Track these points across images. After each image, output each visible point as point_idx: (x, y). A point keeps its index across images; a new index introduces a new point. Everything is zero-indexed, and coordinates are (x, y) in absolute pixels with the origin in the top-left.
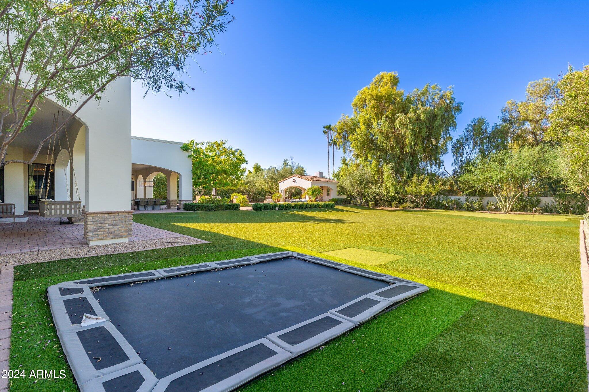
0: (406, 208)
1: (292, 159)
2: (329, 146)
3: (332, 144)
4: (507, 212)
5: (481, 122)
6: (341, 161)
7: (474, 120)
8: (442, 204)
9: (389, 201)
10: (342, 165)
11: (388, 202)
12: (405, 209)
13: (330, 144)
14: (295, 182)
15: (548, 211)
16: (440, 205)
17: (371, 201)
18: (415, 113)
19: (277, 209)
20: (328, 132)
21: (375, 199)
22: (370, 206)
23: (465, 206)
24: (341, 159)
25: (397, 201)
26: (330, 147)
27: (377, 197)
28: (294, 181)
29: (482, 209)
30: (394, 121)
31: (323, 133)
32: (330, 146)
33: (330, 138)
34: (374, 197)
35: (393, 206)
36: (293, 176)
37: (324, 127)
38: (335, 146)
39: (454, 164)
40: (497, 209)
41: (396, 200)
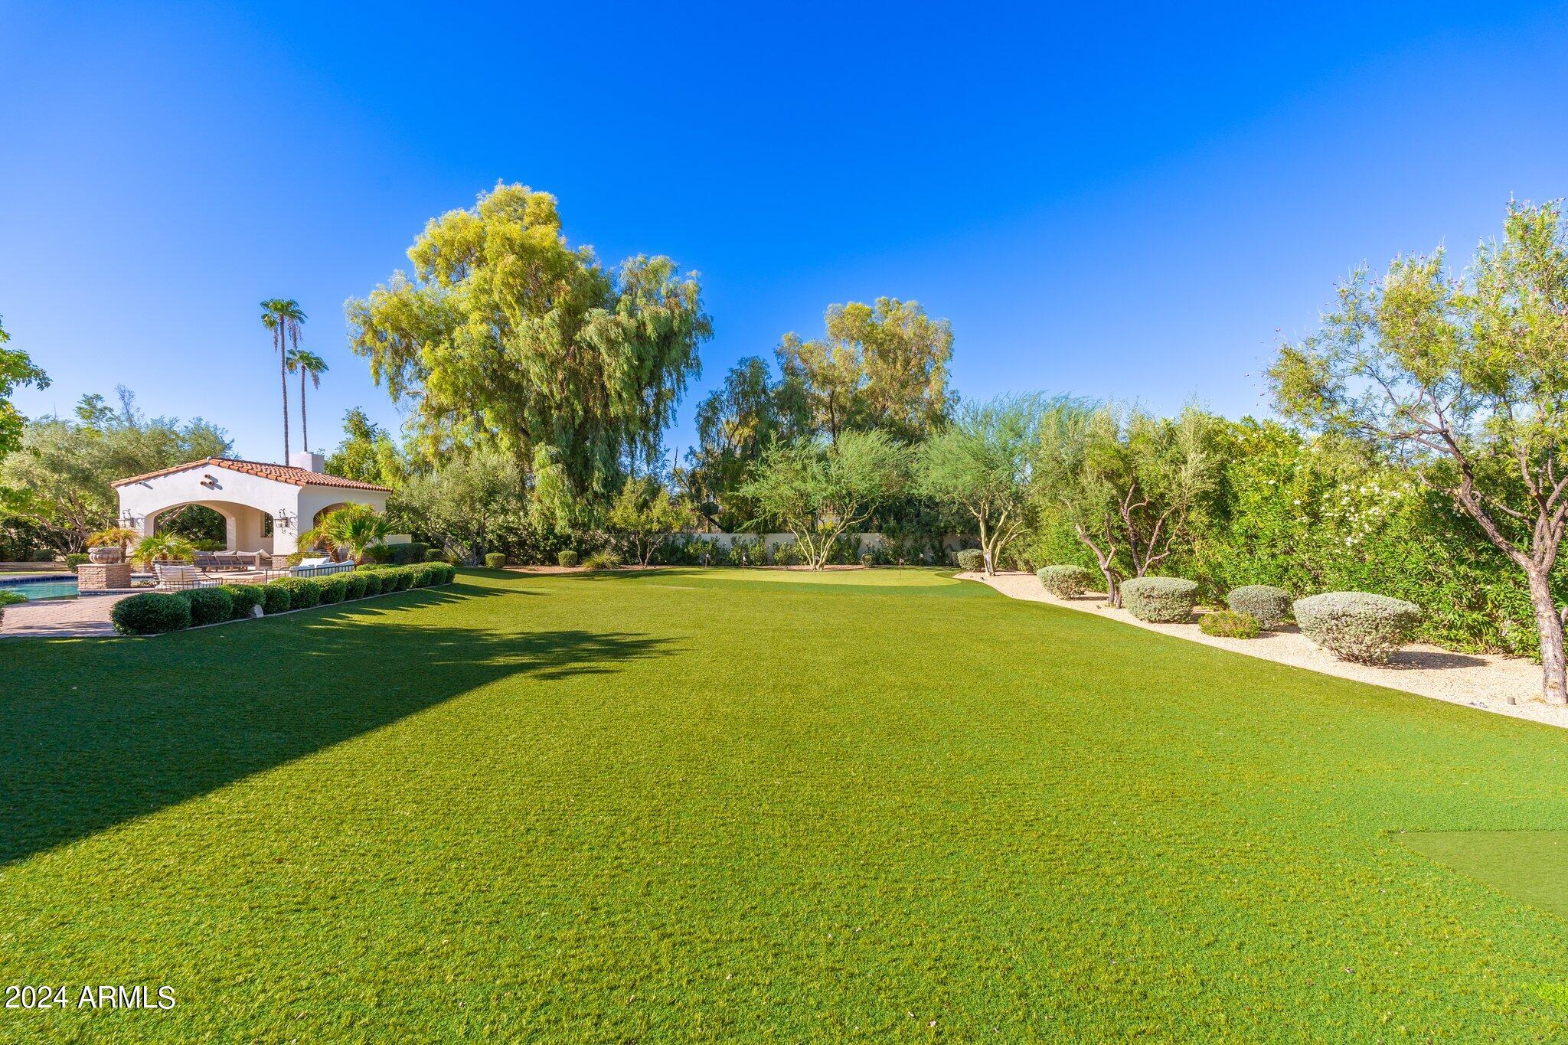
0: (603, 566)
1: (125, 396)
2: (287, 370)
3: (299, 366)
4: (821, 566)
5: (758, 368)
6: (346, 423)
7: (742, 362)
8: (684, 552)
9: (548, 548)
10: (350, 436)
11: (545, 550)
12: (600, 571)
13: (288, 364)
14: (213, 484)
15: (880, 561)
16: (679, 555)
17: (490, 551)
18: (631, 314)
19: (258, 611)
20: (282, 323)
21: (503, 543)
22: (490, 564)
23: (733, 555)
24: (344, 414)
25: (570, 549)
26: (288, 376)
27: (511, 538)
28: (208, 481)
29: (765, 561)
30: (579, 324)
31: (261, 323)
32: (291, 371)
33: (289, 345)
34: (499, 536)
35: (561, 560)
36: (204, 461)
37: (265, 305)
38: (308, 372)
39: (690, 457)
40: (791, 560)
41: (566, 545)
